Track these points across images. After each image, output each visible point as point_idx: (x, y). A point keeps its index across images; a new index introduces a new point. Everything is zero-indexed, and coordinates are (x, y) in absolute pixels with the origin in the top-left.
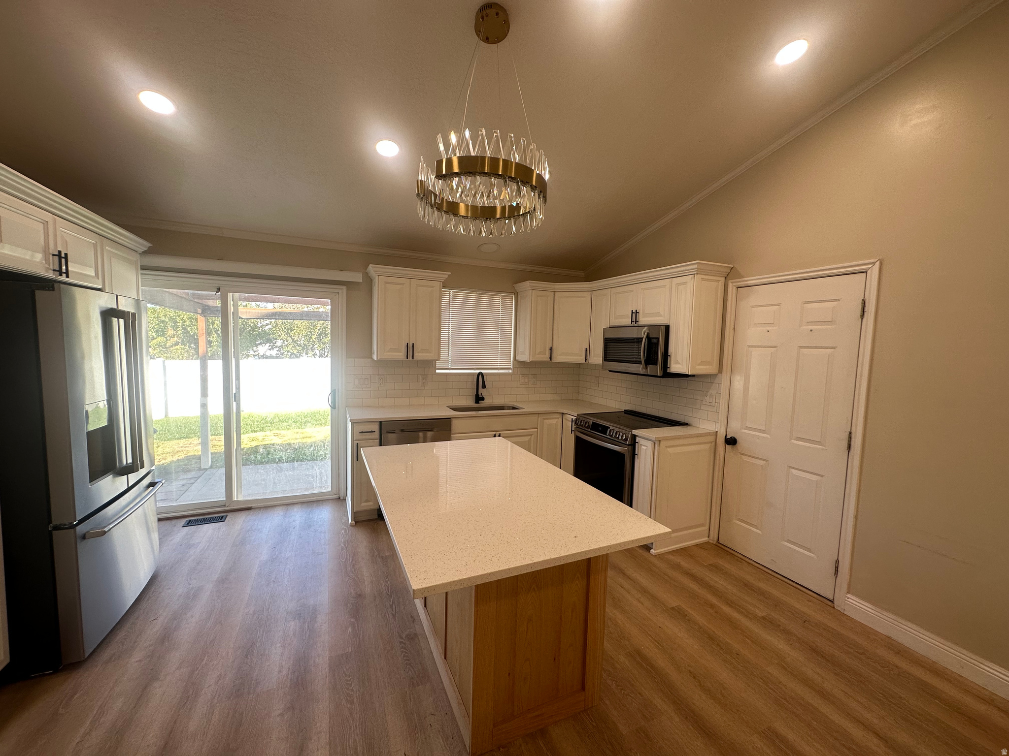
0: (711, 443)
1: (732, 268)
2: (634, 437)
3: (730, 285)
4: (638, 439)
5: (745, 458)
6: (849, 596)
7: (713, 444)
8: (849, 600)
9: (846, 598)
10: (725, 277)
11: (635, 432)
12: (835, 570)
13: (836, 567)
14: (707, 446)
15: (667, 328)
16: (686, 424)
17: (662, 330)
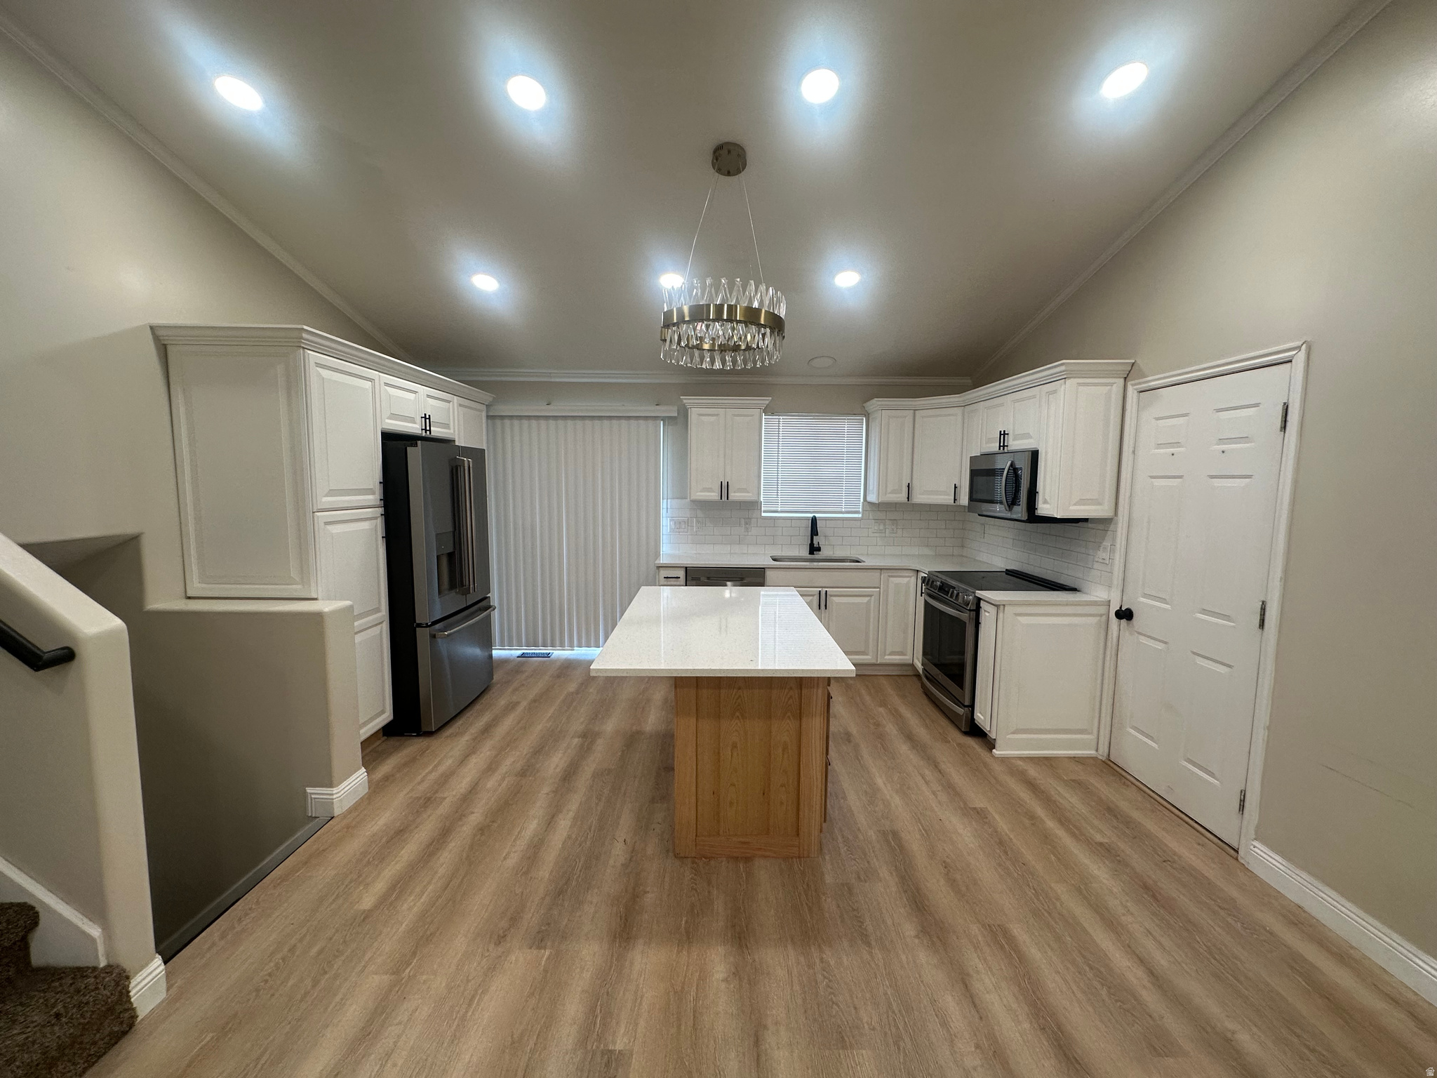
0: (1101, 615)
1: (1133, 364)
2: (979, 600)
3: (1130, 389)
4: (982, 604)
5: (1143, 640)
6: (1256, 843)
7: (1104, 618)
8: (1255, 849)
9: (1252, 847)
10: (1125, 378)
11: (979, 593)
12: (1240, 805)
13: (1241, 800)
14: (1094, 620)
15: (1035, 455)
16: (1074, 590)
17: (1028, 457)
